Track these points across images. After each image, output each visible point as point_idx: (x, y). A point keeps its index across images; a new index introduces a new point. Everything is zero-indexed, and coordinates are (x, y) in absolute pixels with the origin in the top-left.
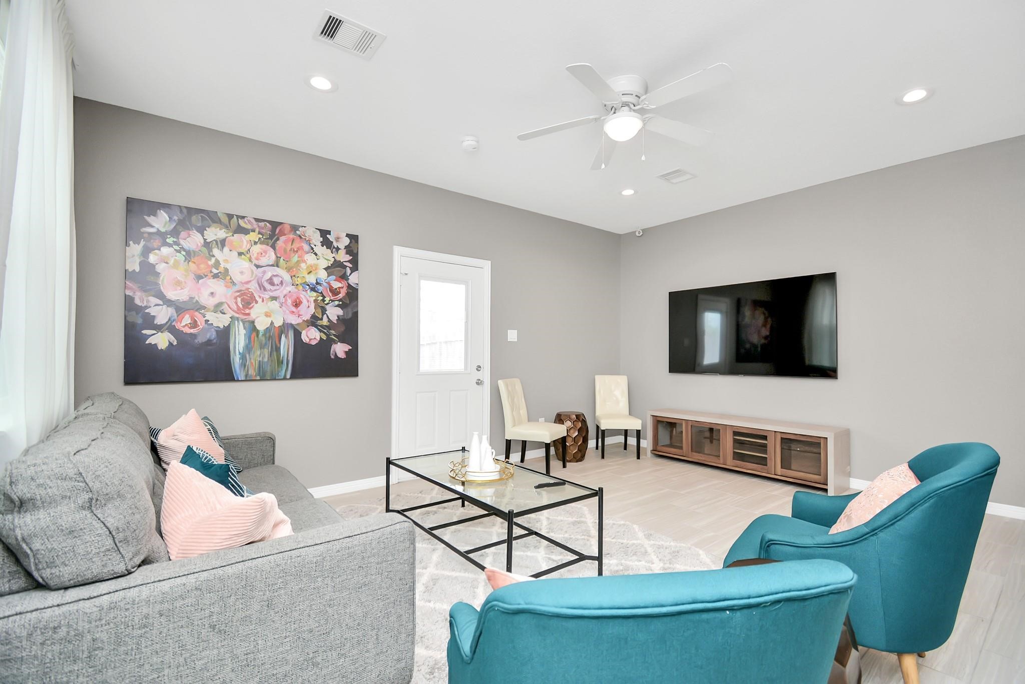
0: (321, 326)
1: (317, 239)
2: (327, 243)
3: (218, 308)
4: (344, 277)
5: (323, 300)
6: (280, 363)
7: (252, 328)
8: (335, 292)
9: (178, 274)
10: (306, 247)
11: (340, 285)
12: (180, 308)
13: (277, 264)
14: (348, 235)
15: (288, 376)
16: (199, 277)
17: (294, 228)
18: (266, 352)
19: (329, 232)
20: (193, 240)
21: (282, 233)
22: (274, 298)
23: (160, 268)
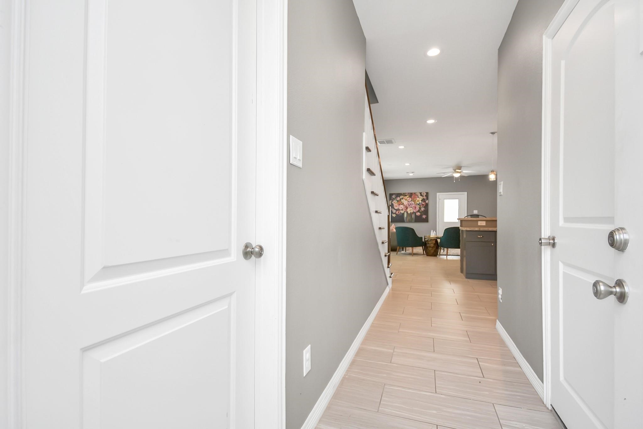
0: (420, 212)
1: (419, 195)
2: (421, 195)
3: (402, 210)
4: (425, 202)
5: (421, 207)
6: (412, 219)
7: (407, 212)
8: (423, 205)
9: (396, 205)
10: (417, 197)
12: (397, 210)
13: (412, 201)
14: (426, 193)
15: (415, 222)
16: (399, 205)
17: (415, 193)
18: (410, 217)
19: (422, 193)
20: (398, 199)
21: (413, 195)
22: (411, 207)
23: (394, 204)
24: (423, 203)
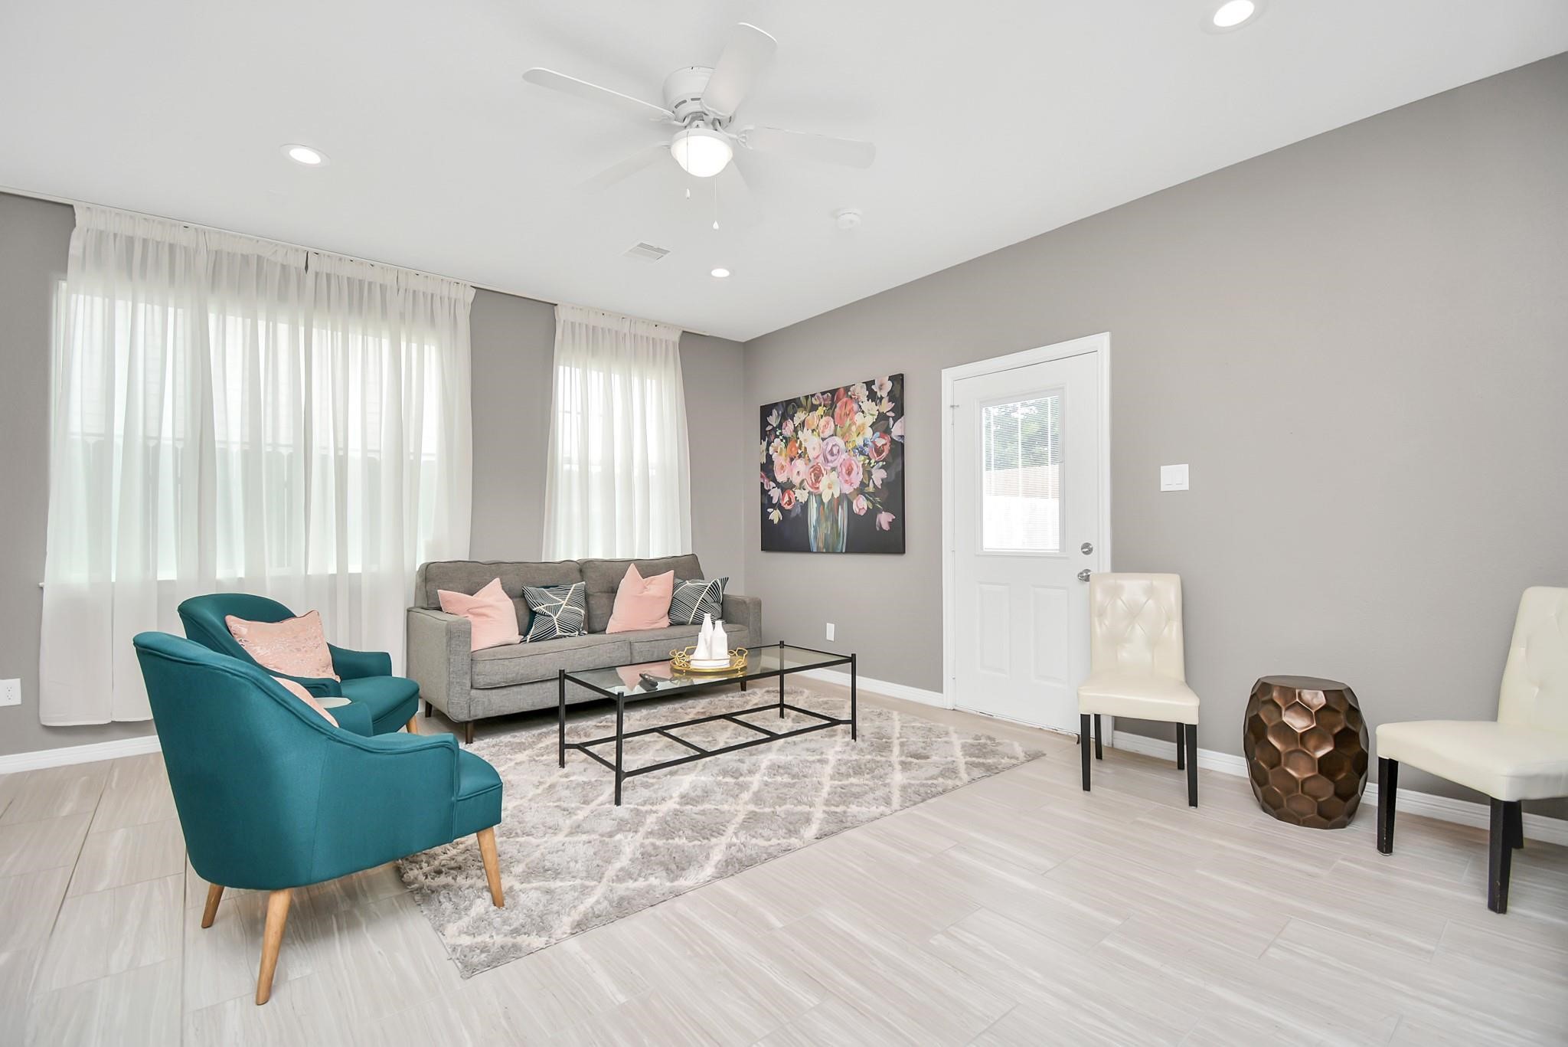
0: (869, 493)
1: (864, 393)
2: (872, 396)
3: (802, 485)
4: (887, 431)
5: (869, 463)
6: (838, 535)
7: (820, 501)
8: (879, 451)
9: (783, 460)
10: (856, 406)
11: (883, 441)
12: (784, 489)
13: (835, 433)
14: (890, 378)
15: (844, 551)
16: (792, 459)
17: (847, 389)
18: (830, 525)
19: (873, 382)
20: (789, 428)
21: (839, 399)
22: (834, 469)
23: (774, 457)
24: (880, 442)
